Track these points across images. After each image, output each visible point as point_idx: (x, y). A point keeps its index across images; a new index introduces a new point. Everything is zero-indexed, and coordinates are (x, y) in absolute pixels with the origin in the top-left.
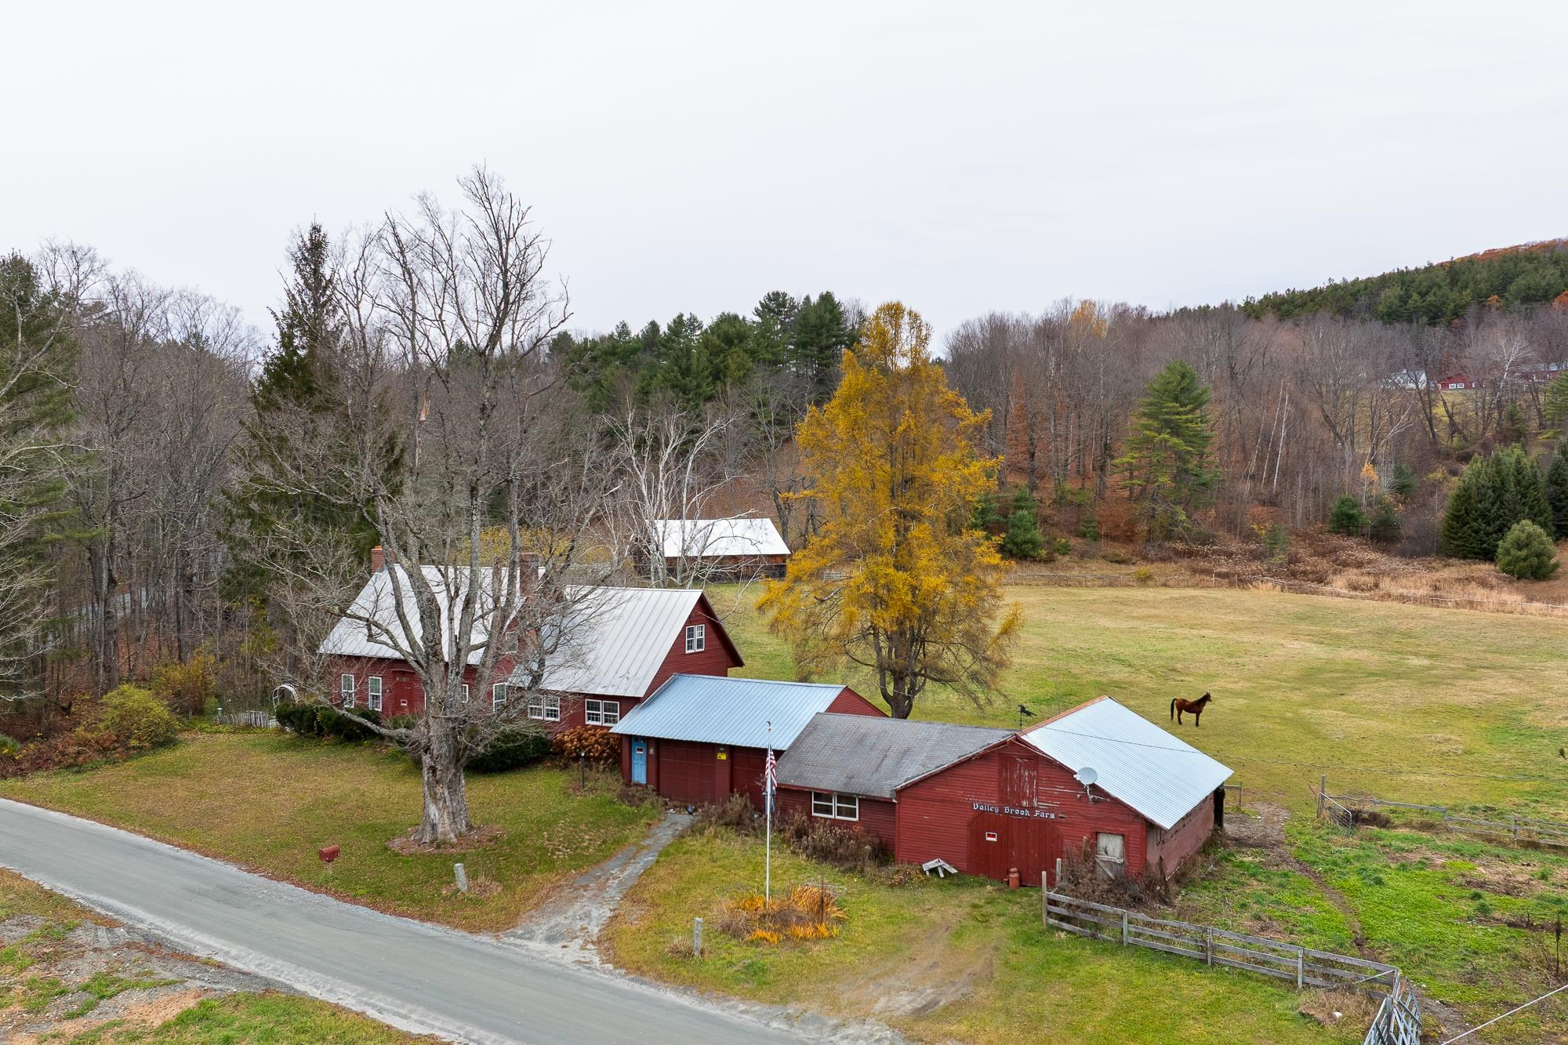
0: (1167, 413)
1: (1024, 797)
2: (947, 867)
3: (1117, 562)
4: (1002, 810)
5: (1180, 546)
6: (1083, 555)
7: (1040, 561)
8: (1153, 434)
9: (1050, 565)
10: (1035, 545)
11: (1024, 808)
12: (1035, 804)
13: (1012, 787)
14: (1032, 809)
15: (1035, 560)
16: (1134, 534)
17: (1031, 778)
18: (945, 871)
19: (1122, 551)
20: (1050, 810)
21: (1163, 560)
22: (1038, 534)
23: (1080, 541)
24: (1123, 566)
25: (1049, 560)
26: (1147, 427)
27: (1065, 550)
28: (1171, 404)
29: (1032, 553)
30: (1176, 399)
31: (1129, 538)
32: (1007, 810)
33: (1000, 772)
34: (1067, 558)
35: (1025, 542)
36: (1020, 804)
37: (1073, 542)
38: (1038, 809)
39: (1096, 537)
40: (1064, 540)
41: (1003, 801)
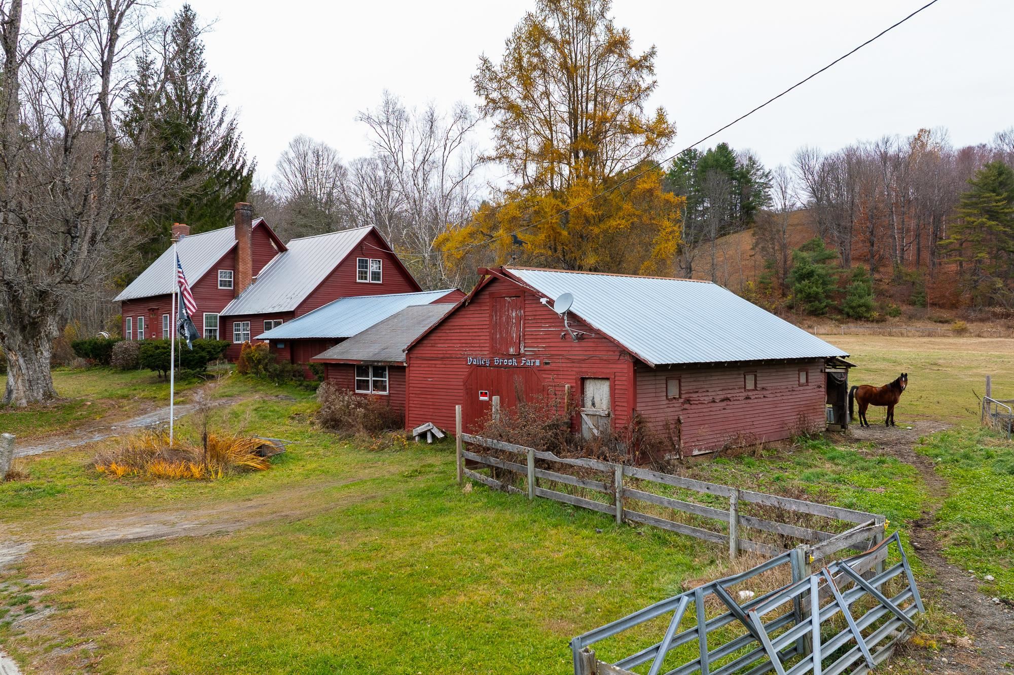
0: (984, 202)
1: (511, 344)
2: (436, 431)
3: (940, 322)
4: (492, 361)
5: (998, 310)
6: (911, 318)
7: (872, 321)
8: (972, 219)
9: (880, 325)
10: (869, 309)
11: (510, 356)
12: (522, 351)
13: (501, 333)
14: (518, 355)
15: (867, 320)
16: (958, 301)
17: (519, 319)
18: (433, 436)
19: (946, 314)
20: (536, 355)
21: (982, 320)
22: (871, 300)
23: (911, 307)
24: (946, 325)
25: (881, 320)
26: (969, 215)
27: (897, 313)
28: (988, 195)
29: (865, 315)
30: (994, 191)
31: (954, 306)
32: (497, 361)
33: (491, 316)
34: (897, 319)
35: (860, 306)
36: (508, 351)
37: (904, 308)
38: (524, 355)
39: (924, 305)
40: (895, 306)
41: (494, 351)
